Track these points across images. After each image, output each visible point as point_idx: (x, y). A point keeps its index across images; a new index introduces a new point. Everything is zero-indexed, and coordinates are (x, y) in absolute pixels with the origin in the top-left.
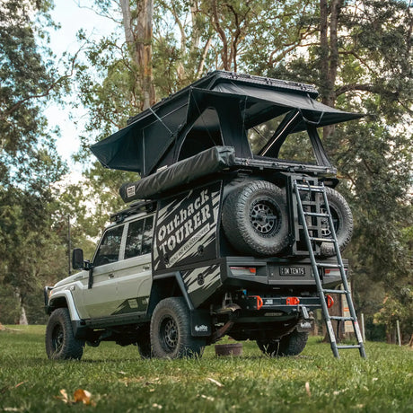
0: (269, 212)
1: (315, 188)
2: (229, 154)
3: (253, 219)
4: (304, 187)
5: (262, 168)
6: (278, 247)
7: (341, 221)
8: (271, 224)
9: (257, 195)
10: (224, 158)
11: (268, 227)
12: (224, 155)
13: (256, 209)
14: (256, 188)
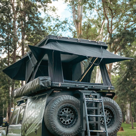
0: (71, 112)
1: (97, 100)
2: (47, 81)
3: (61, 117)
4: (90, 99)
5: (68, 88)
6: (74, 133)
7: (115, 117)
8: (72, 119)
9: (63, 104)
10: (43, 83)
11: (70, 121)
12: (44, 81)
13: (63, 111)
14: (62, 99)
